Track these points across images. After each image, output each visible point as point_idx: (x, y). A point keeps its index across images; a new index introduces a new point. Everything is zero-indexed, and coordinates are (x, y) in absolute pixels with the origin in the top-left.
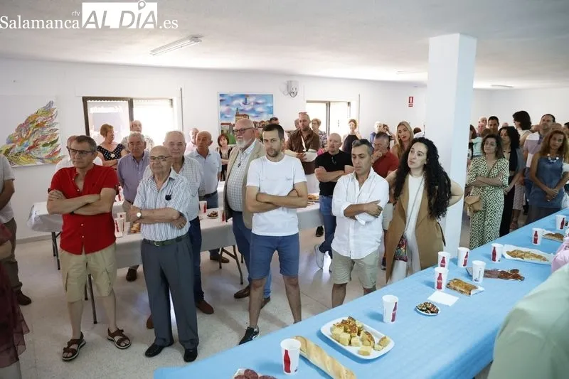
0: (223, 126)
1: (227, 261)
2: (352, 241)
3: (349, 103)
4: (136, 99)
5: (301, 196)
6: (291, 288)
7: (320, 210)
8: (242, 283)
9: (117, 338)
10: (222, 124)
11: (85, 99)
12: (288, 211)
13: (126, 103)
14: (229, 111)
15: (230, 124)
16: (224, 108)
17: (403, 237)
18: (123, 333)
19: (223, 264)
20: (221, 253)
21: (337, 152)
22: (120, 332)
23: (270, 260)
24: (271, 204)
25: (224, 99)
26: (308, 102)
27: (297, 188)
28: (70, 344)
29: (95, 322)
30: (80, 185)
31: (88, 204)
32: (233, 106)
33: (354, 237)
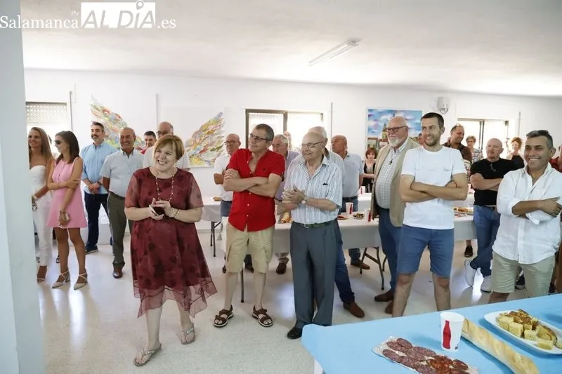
0: (370, 141)
1: (368, 268)
4: (291, 112)
5: (460, 187)
6: (441, 290)
7: (474, 221)
8: (383, 289)
9: (261, 316)
10: (369, 139)
11: (248, 111)
12: (444, 203)
13: (281, 116)
14: (376, 127)
15: (376, 139)
16: (372, 123)
18: (267, 313)
19: (363, 270)
20: (363, 258)
21: (498, 159)
22: (264, 311)
23: (420, 255)
24: (427, 194)
25: (371, 114)
26: (460, 119)
27: (456, 179)
28: (221, 313)
29: (242, 301)
30: (253, 168)
31: (257, 185)
32: (381, 122)
33: (524, 238)
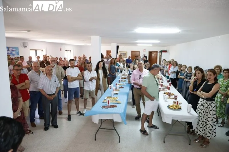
2: (91, 86)
3: (42, 50)
5: (81, 77)
17: (100, 84)
26: (30, 50)
27: (79, 75)
30: (18, 80)
31: (23, 86)
